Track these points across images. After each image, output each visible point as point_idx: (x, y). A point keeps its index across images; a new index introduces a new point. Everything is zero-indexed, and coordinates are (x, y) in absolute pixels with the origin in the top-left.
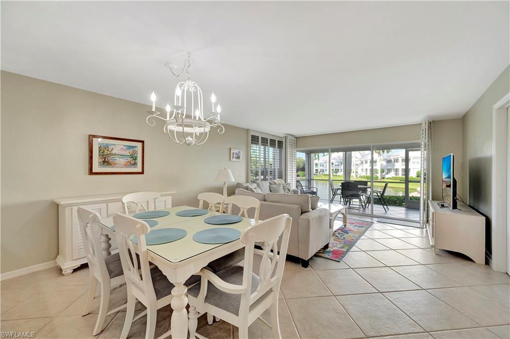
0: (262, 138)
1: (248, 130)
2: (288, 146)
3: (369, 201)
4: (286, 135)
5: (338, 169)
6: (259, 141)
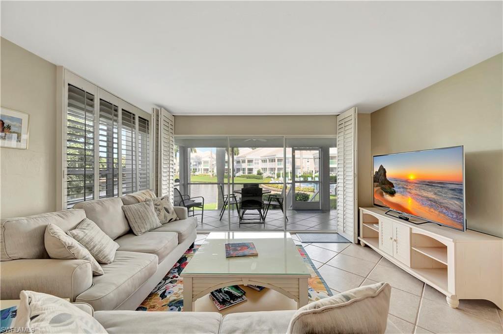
0: (103, 102)
2: (162, 126)
4: (158, 108)
5: (196, 169)
6: (95, 105)
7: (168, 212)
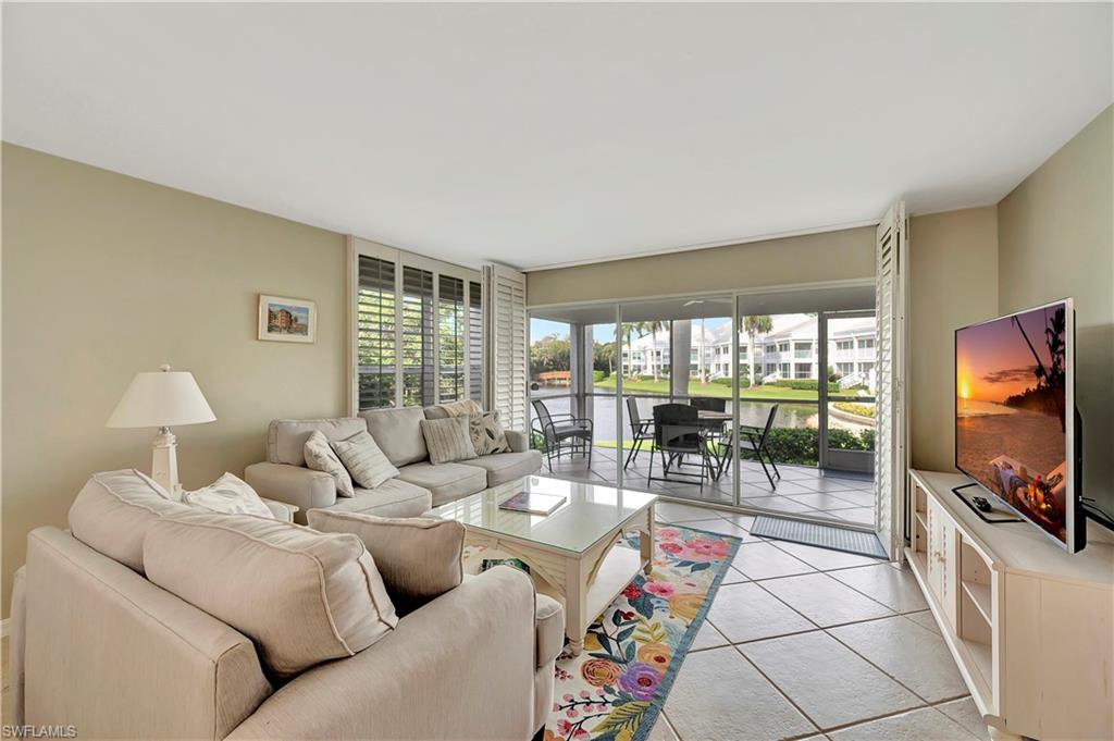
0: (408, 271)
1: (344, 239)
2: (496, 295)
3: (728, 453)
4: (490, 265)
6: (396, 279)
7: (492, 437)
